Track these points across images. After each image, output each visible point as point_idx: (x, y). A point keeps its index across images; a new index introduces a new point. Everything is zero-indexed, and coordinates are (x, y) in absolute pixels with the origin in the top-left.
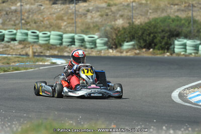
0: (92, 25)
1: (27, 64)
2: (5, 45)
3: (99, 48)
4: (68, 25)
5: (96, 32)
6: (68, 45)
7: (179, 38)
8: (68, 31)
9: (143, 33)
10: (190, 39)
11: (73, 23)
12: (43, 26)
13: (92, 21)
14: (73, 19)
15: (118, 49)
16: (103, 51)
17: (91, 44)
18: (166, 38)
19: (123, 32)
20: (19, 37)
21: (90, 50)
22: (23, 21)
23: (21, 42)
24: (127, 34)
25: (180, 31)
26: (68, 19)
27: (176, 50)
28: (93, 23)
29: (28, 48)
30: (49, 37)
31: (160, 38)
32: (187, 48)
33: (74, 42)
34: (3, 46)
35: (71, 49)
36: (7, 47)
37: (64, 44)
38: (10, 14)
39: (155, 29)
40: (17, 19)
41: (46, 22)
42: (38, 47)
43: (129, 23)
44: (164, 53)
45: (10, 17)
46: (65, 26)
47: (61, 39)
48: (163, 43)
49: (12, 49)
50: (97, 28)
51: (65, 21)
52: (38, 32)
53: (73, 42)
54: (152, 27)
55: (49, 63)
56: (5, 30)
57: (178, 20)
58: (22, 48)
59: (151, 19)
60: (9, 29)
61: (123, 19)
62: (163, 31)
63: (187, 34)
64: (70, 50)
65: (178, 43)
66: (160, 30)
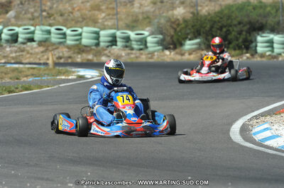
0: (140, 17)
1: (43, 78)
2: (19, 48)
3: (150, 49)
4: (107, 17)
5: (147, 26)
6: (108, 47)
7: (264, 33)
8: (108, 25)
9: (212, 27)
10: (278, 33)
11: (113, 15)
12: (72, 20)
13: (141, 11)
14: (113, 8)
15: (177, 50)
16: (156, 53)
17: (139, 43)
18: (244, 33)
19: (183, 26)
20: (38, 36)
21: (138, 52)
22: (44, 14)
23: (41, 43)
24: (190, 29)
25: (264, 22)
26: (107, 8)
27: (260, 49)
28: (143, 13)
29: (51, 51)
30: (80, 35)
31: (236, 34)
32: (275, 45)
33: (116, 41)
34: (16, 49)
35: (112, 52)
36: (23, 51)
37: (102, 44)
38: (27, 3)
39: (229, 21)
40: (36, 11)
41: (77, 14)
42: (65, 50)
43: (193, 13)
44: (242, 54)
45: (26, 8)
46: (104, 18)
47: (98, 38)
48: (240, 40)
49: (28, 53)
50: (148, 20)
51: (103, 12)
52: (65, 29)
53: (113, 41)
54: (225, 19)
55: (75, 77)
56: (19, 26)
57: (261, 7)
58: (42, 52)
59: (223, 7)
60: (25, 25)
61: (185, 8)
62: (240, 23)
63: (274, 27)
64: (110, 52)
65: (261, 40)
66: (235, 22)
